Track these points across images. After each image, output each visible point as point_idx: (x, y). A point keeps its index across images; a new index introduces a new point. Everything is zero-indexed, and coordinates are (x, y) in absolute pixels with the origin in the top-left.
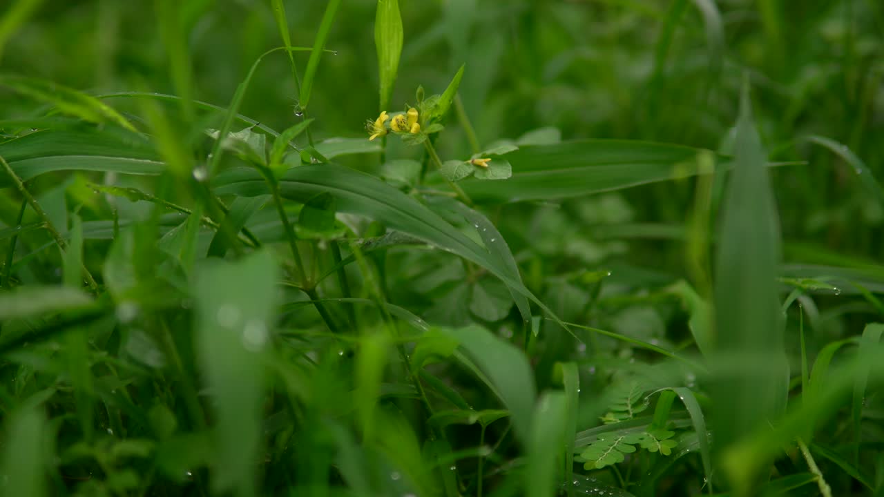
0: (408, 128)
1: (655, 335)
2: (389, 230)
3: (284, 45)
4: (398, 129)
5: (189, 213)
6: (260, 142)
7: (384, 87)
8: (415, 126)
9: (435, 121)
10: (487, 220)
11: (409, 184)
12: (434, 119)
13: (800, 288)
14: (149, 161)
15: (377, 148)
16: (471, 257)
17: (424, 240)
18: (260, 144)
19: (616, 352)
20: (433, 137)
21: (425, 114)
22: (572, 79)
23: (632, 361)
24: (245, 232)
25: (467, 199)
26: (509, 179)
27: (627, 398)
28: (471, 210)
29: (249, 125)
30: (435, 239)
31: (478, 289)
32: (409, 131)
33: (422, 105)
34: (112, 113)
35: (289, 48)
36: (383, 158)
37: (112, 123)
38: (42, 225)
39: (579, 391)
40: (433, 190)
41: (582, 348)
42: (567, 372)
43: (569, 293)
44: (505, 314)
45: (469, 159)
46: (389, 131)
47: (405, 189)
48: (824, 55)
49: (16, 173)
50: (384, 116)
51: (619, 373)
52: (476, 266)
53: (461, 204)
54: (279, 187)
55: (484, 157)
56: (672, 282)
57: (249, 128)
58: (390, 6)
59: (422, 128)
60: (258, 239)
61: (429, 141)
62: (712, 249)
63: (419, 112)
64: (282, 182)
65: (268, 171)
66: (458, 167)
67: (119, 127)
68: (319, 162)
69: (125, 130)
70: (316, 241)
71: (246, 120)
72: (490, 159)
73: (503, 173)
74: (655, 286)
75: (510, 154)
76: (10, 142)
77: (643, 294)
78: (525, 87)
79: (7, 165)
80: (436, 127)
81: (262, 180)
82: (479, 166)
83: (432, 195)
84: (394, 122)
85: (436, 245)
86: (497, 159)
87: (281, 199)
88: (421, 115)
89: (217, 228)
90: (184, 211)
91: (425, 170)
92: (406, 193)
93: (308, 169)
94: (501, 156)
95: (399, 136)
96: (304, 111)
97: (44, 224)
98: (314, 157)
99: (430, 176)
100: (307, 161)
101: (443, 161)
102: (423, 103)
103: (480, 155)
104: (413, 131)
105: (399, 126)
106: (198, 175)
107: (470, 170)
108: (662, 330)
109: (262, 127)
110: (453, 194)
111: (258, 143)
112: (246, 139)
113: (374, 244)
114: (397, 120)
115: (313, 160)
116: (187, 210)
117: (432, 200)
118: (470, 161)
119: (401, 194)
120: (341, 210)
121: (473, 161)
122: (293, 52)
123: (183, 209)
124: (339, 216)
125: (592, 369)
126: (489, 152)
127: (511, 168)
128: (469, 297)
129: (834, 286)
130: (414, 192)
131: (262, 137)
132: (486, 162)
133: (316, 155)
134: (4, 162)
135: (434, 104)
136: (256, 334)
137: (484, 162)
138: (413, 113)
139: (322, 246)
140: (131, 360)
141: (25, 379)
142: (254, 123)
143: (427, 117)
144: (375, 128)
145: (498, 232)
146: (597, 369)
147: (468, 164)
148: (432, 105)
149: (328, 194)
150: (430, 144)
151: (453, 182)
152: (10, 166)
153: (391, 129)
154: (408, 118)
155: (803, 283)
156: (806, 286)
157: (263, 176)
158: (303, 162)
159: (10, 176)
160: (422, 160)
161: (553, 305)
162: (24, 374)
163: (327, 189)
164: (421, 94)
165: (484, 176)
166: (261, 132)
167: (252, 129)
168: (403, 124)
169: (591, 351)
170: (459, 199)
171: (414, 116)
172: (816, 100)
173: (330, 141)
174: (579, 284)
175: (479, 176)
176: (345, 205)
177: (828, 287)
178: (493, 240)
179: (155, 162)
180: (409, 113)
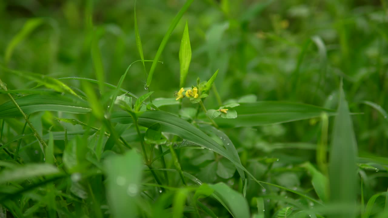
0: (193, 96)
1: (295, 185)
2: (184, 140)
3: (141, 59)
4: (189, 96)
5: (97, 130)
6: (129, 100)
7: (182, 77)
8: (196, 95)
9: (204, 93)
10: (225, 135)
11: (191, 118)
12: (204, 91)
13: (361, 168)
14: (81, 108)
15: (178, 103)
16: (218, 151)
17: (200, 145)
18: (129, 102)
19: (279, 193)
20: (203, 99)
21: (200, 89)
22: (258, 70)
23: (286, 197)
24: (121, 139)
25: (216, 125)
26: (236, 118)
27: (284, 214)
28: (219, 131)
29: (125, 93)
30: (205, 145)
31: (220, 165)
32: (193, 97)
33: (199, 86)
34: (67, 88)
35: (143, 60)
36: (180, 107)
37: (67, 92)
38: (34, 134)
39: (264, 211)
40: (202, 121)
41: (264, 190)
42: (259, 203)
43: (259, 166)
44: (232, 175)
45: (218, 108)
46: (184, 96)
47: (190, 121)
48: (368, 63)
49: (23, 112)
50: (182, 90)
51: (280, 203)
52: (219, 155)
53: (214, 128)
54: (138, 121)
55: (225, 108)
56: (303, 162)
57: (125, 94)
58: (186, 43)
59: (199, 96)
60: (126, 141)
61: (201, 101)
62: (328, 155)
63: (198, 89)
64: (139, 118)
65: (133, 114)
66: (214, 113)
67: (70, 94)
68: (154, 109)
69: (72, 95)
70: (154, 145)
71: (124, 91)
72: (228, 109)
73: (233, 115)
74: (295, 164)
75: (236, 107)
76: (21, 98)
77: (290, 167)
78: (238, 74)
79: (19, 108)
80: (205, 95)
81: (131, 117)
82: (223, 112)
83: (202, 124)
84: (187, 93)
85: (205, 147)
86: (231, 109)
87: (138, 125)
88: (199, 90)
89: (108, 136)
90: (95, 129)
91: (198, 112)
92: (190, 123)
93: (150, 113)
94: (232, 108)
95: (189, 99)
96: (148, 88)
97: (35, 134)
98: (152, 107)
99: (200, 115)
100: (149, 109)
101: (207, 110)
102: (199, 85)
103: (223, 107)
104: (195, 97)
105: (189, 95)
106: (106, 117)
107: (219, 114)
108: (298, 183)
109: (130, 94)
110: (210, 123)
111: (129, 101)
112: (123, 99)
113: (177, 146)
114: (188, 92)
115: (151, 108)
116: (96, 128)
117: (201, 126)
118: (219, 110)
119: (188, 123)
120: (163, 131)
121: (220, 110)
122: (145, 62)
123: (95, 128)
124: (163, 133)
125: (268, 201)
126: (227, 106)
127: (237, 113)
128: (216, 168)
129: (376, 168)
130: (194, 122)
131: (130, 98)
132: (226, 111)
133: (153, 107)
134: (18, 106)
135: (204, 85)
136: (133, 190)
137: (225, 111)
138: (195, 89)
139: (157, 147)
140: (72, 194)
141: (25, 201)
142: (127, 92)
143: (201, 91)
144: (178, 95)
145: (230, 141)
146: (271, 200)
147: (218, 111)
148: (203, 86)
149: (158, 124)
150: (202, 102)
151: (212, 119)
152: (21, 108)
153: (185, 96)
154: (193, 91)
155: (362, 165)
156: (363, 167)
157: (131, 115)
158: (147, 109)
159: (21, 113)
160: (197, 108)
161: (251, 171)
162: (25, 199)
163: (158, 122)
164: (199, 81)
165: (225, 117)
166: (130, 96)
167: (126, 95)
168: (191, 94)
169: (268, 192)
170: (213, 125)
171: (195, 91)
172: (364, 82)
173: (158, 99)
174: (264, 163)
175: (223, 117)
176: (165, 129)
177: (373, 168)
178: (228, 144)
179: (84, 108)
180: (194, 89)
